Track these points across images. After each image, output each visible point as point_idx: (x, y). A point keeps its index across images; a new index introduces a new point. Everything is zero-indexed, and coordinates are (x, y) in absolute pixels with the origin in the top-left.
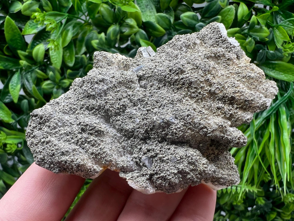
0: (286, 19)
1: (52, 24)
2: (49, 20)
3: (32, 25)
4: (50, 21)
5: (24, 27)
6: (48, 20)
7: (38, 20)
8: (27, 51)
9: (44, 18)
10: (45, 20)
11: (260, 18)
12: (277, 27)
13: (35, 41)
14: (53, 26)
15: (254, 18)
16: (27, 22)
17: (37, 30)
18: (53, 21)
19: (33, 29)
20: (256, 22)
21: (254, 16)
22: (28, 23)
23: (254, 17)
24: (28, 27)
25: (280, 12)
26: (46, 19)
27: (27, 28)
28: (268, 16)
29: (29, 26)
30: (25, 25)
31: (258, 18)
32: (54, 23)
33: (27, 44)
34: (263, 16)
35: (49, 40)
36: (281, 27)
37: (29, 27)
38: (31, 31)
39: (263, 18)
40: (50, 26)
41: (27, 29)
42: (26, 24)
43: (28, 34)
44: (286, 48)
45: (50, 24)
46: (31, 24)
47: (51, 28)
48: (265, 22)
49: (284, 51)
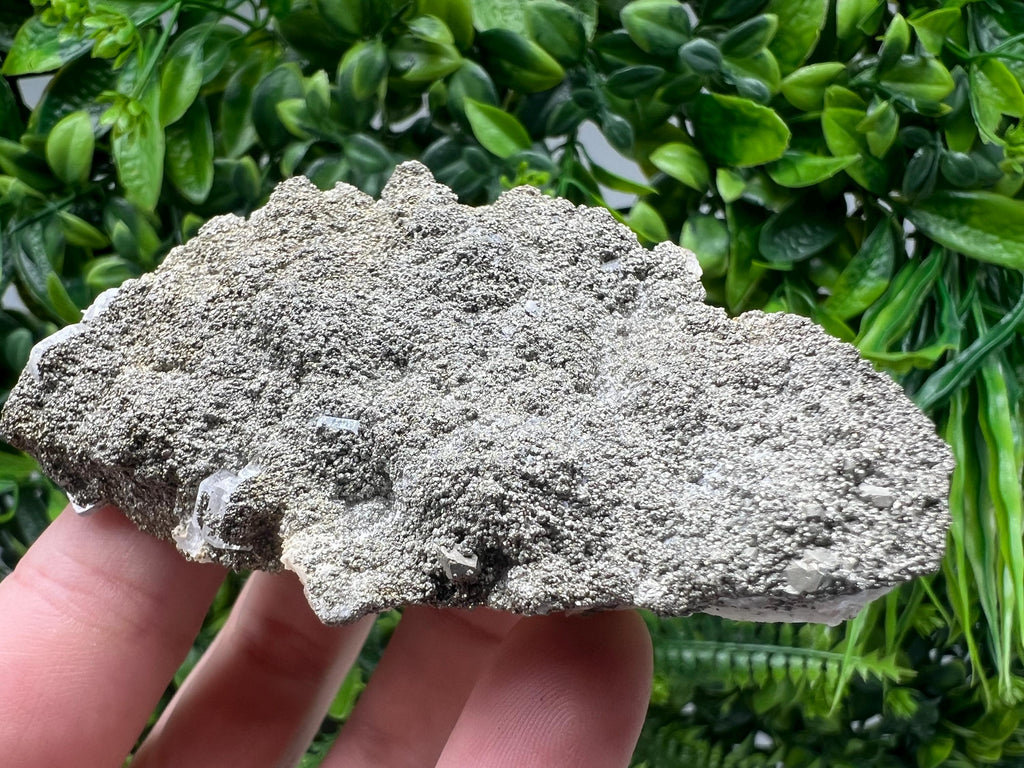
0: (1014, 34)
1: (115, 33)
2: (106, 12)
3: (40, 36)
4: (107, 20)
5: (9, 43)
6: (100, 13)
7: (58, 12)
8: (24, 138)
9: (82, 6)
10: (88, 13)
11: (924, 24)
12: (984, 63)
13: (56, 100)
14: (119, 37)
15: (899, 27)
16: (21, 23)
17: (62, 55)
18: (122, 19)
19: (48, 52)
20: (907, 40)
21: (898, 19)
22: (27, 29)
23: (899, 22)
24: (26, 42)
25: (993, 7)
26: (93, 11)
27: (24, 49)
28: (951, 21)
29: (32, 41)
30: (13, 36)
31: (919, 25)
32: (124, 25)
33: (24, 112)
34: (937, 18)
35: (107, 93)
36: (999, 62)
37: (32, 46)
38: (39, 61)
39: (934, 28)
40: (109, 39)
41: (21, 52)
42: (20, 31)
43: (27, 71)
44: (1016, 141)
45: (110, 29)
46: (36, 32)
47: (113, 44)
48: (940, 41)
49: (1008, 152)
